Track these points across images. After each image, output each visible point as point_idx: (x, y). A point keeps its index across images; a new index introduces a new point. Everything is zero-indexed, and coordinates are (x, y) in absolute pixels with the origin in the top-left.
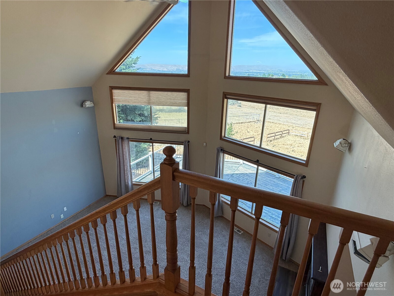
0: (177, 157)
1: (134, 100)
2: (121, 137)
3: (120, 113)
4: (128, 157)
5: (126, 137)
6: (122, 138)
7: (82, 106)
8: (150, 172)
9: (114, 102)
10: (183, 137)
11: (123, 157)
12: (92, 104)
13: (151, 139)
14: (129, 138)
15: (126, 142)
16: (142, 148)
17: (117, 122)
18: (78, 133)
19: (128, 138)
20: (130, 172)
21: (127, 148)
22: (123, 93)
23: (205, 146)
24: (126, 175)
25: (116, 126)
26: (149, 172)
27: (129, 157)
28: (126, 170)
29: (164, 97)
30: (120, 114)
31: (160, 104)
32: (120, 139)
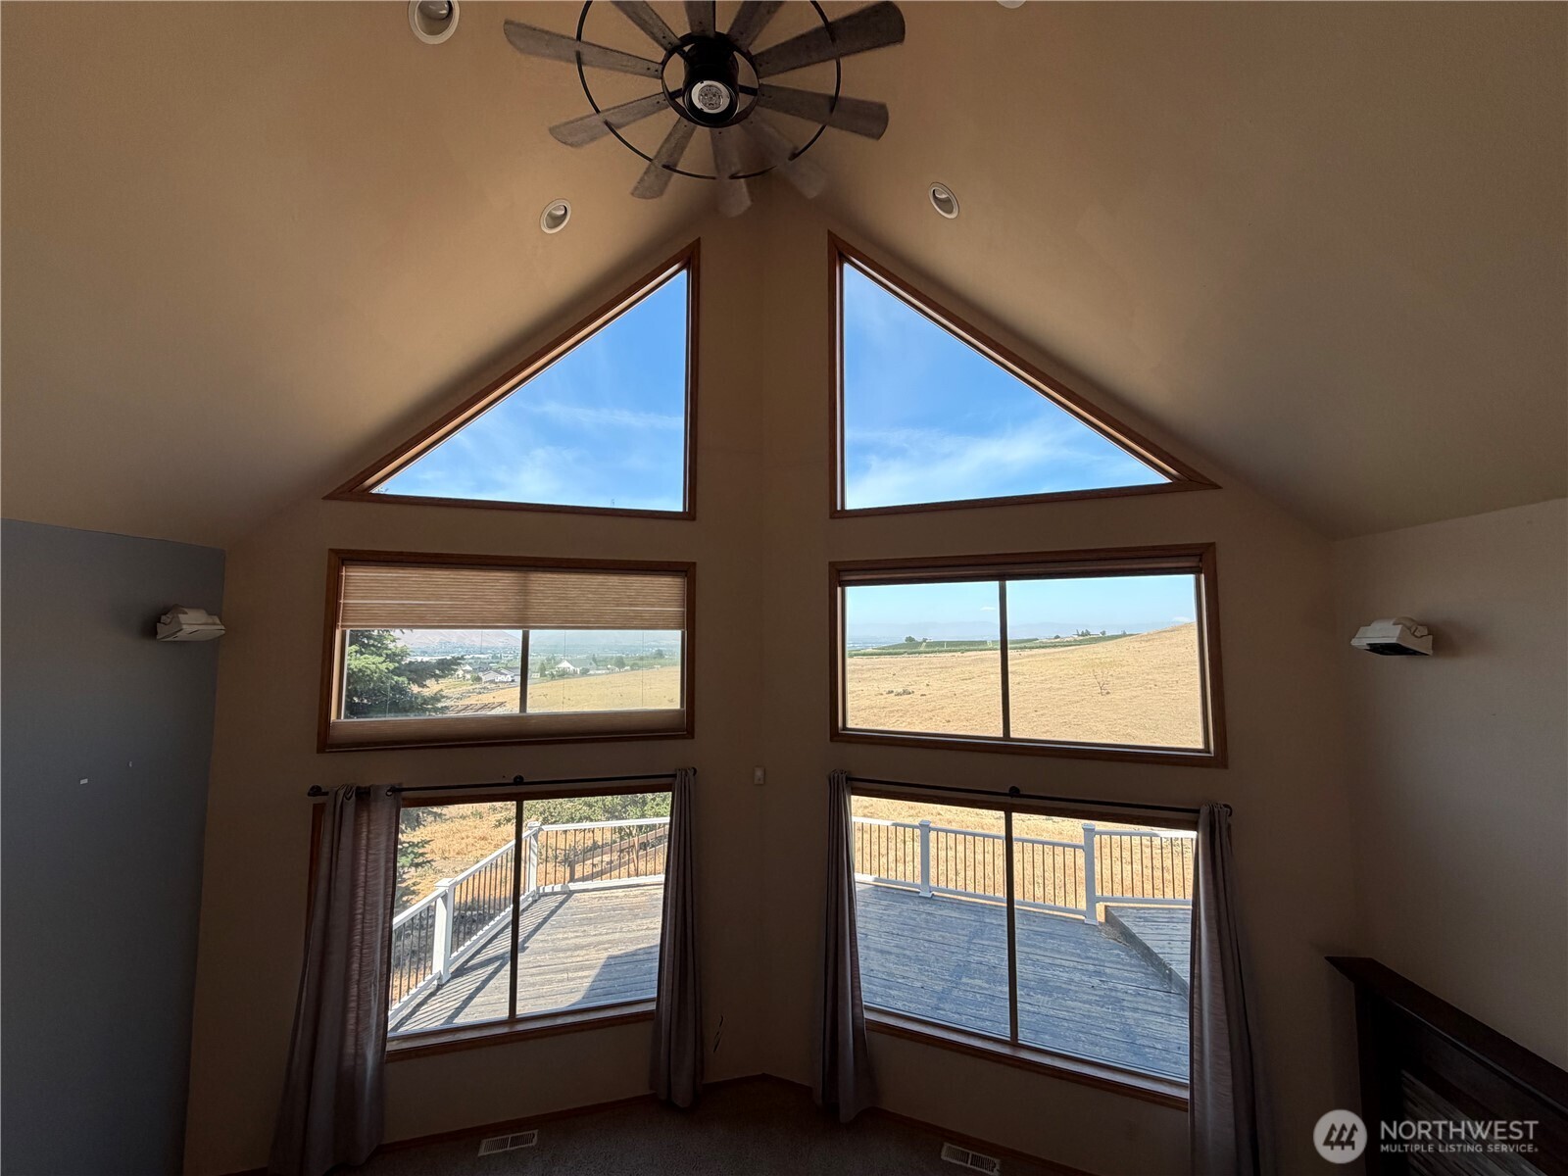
0: (541, 891)
1: (451, 607)
2: (360, 789)
4: (381, 891)
5: (387, 783)
6: (363, 794)
7: (150, 628)
8: (435, 982)
9: (340, 624)
10: (667, 756)
11: (352, 898)
12: (215, 624)
13: (519, 781)
14: (405, 786)
17: (339, 717)
19: (395, 790)
20: (380, 981)
21: (382, 846)
22: (395, 579)
23: (762, 782)
24: (353, 1005)
25: (334, 734)
26: (432, 980)
28: (356, 977)
29: (591, 592)
31: (573, 622)
32: (349, 799)
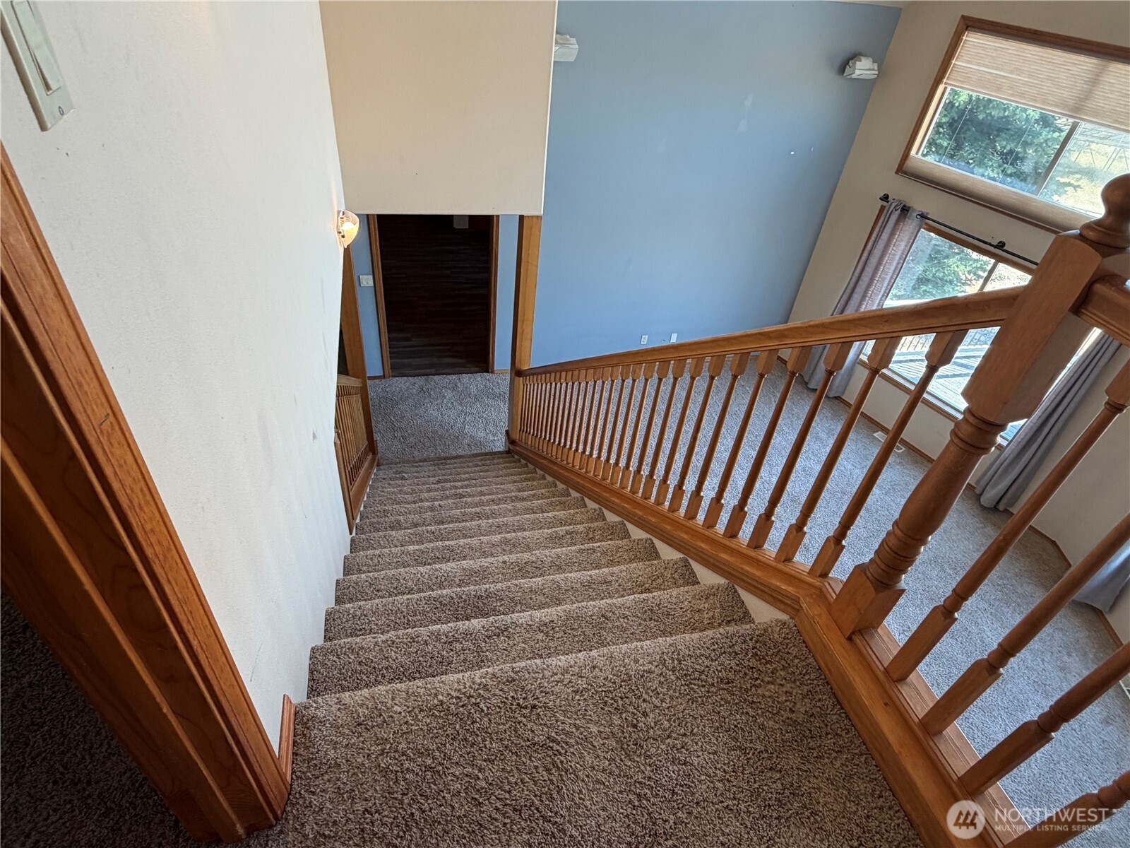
2: (904, 206)
3: (940, 133)
4: (890, 274)
5: (920, 209)
6: (905, 210)
7: (842, 68)
9: (944, 81)
11: (877, 269)
12: (874, 70)
13: (1001, 246)
14: (929, 216)
15: (910, 225)
16: (944, 273)
17: (917, 153)
18: (792, 153)
19: (923, 216)
21: (902, 247)
25: (909, 163)
27: (892, 277)
30: (938, 133)
32: (896, 210)
